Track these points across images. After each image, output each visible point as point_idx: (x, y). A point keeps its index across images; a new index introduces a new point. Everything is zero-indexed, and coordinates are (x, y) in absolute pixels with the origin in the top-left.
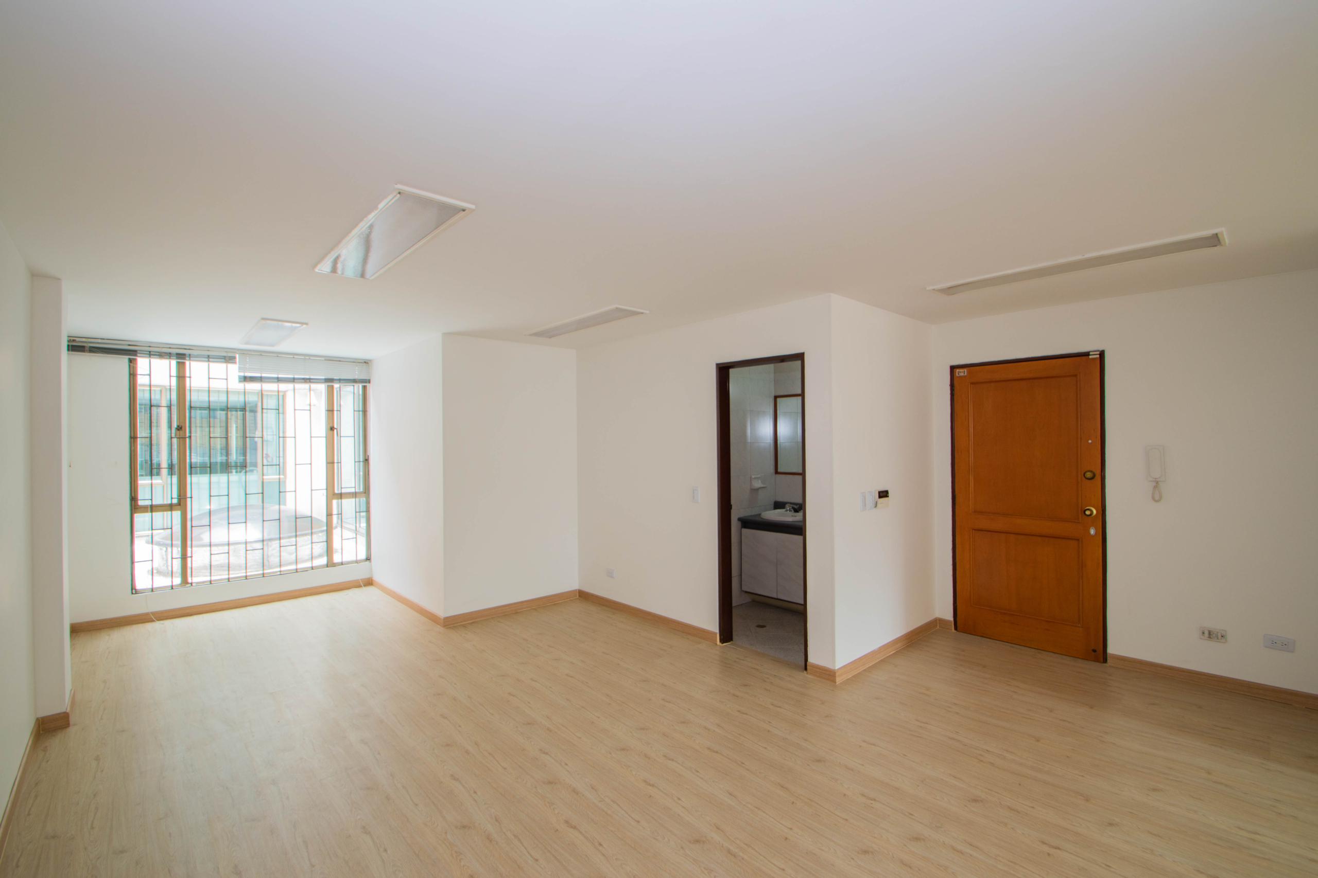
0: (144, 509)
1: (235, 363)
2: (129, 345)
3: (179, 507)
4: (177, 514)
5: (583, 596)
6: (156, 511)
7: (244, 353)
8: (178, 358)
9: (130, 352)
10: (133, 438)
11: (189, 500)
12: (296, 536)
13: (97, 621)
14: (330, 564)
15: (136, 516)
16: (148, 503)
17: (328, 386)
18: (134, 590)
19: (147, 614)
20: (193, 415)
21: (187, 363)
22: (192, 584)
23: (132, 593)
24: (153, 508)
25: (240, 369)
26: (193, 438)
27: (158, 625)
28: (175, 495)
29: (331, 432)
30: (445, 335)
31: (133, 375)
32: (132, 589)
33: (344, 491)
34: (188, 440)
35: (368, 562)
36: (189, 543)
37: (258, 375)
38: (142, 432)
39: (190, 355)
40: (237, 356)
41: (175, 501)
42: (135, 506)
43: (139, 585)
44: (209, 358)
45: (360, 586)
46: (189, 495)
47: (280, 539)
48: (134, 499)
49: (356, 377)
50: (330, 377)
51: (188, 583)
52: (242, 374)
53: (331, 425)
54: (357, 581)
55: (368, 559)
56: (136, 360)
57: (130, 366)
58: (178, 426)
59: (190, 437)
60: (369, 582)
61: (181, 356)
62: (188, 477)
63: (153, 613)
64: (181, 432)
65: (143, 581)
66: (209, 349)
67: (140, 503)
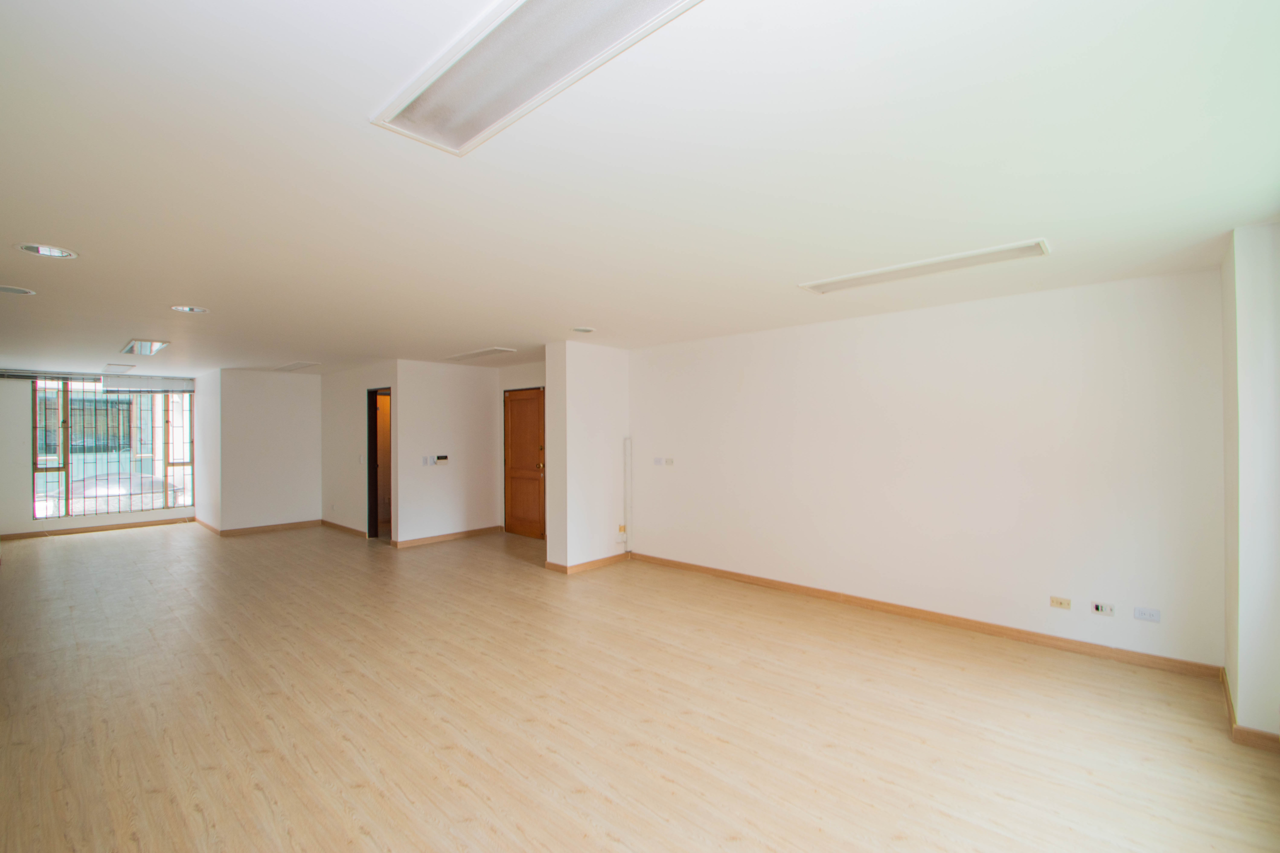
0: (42, 470)
1: (101, 382)
2: (32, 373)
3: (64, 469)
4: (63, 473)
5: (324, 523)
6: (49, 471)
7: (106, 376)
8: (63, 380)
9: (32, 377)
10: (35, 428)
11: (70, 465)
12: (153, 493)
13: (11, 535)
14: (166, 507)
15: (36, 474)
16: (44, 466)
17: (165, 395)
18: (35, 518)
19: (43, 532)
20: (73, 413)
21: (70, 383)
22: (72, 515)
23: (34, 519)
24: (47, 470)
25: (104, 386)
26: (73, 428)
27: (50, 538)
28: (62, 461)
29: (167, 424)
30: (223, 370)
31: (34, 390)
32: (34, 517)
33: (175, 461)
34: (70, 429)
35: (193, 507)
36: (70, 496)
37: (116, 389)
38: (40, 424)
39: (71, 378)
40: (102, 378)
41: (61, 466)
42: (35, 468)
43: (38, 515)
44: (83, 380)
45: (186, 522)
46: (70, 462)
47: (142, 494)
48: (35, 464)
49: (185, 389)
50: (166, 389)
51: (69, 515)
52: (105, 389)
53: (167, 419)
54: (184, 518)
55: (193, 505)
56: (36, 382)
57: (32, 385)
58: (63, 421)
59: (71, 427)
60: (193, 519)
61: (65, 379)
62: (70, 454)
63: (47, 532)
64: (66, 424)
65: (40, 514)
66: (83, 374)
67: (39, 466)
